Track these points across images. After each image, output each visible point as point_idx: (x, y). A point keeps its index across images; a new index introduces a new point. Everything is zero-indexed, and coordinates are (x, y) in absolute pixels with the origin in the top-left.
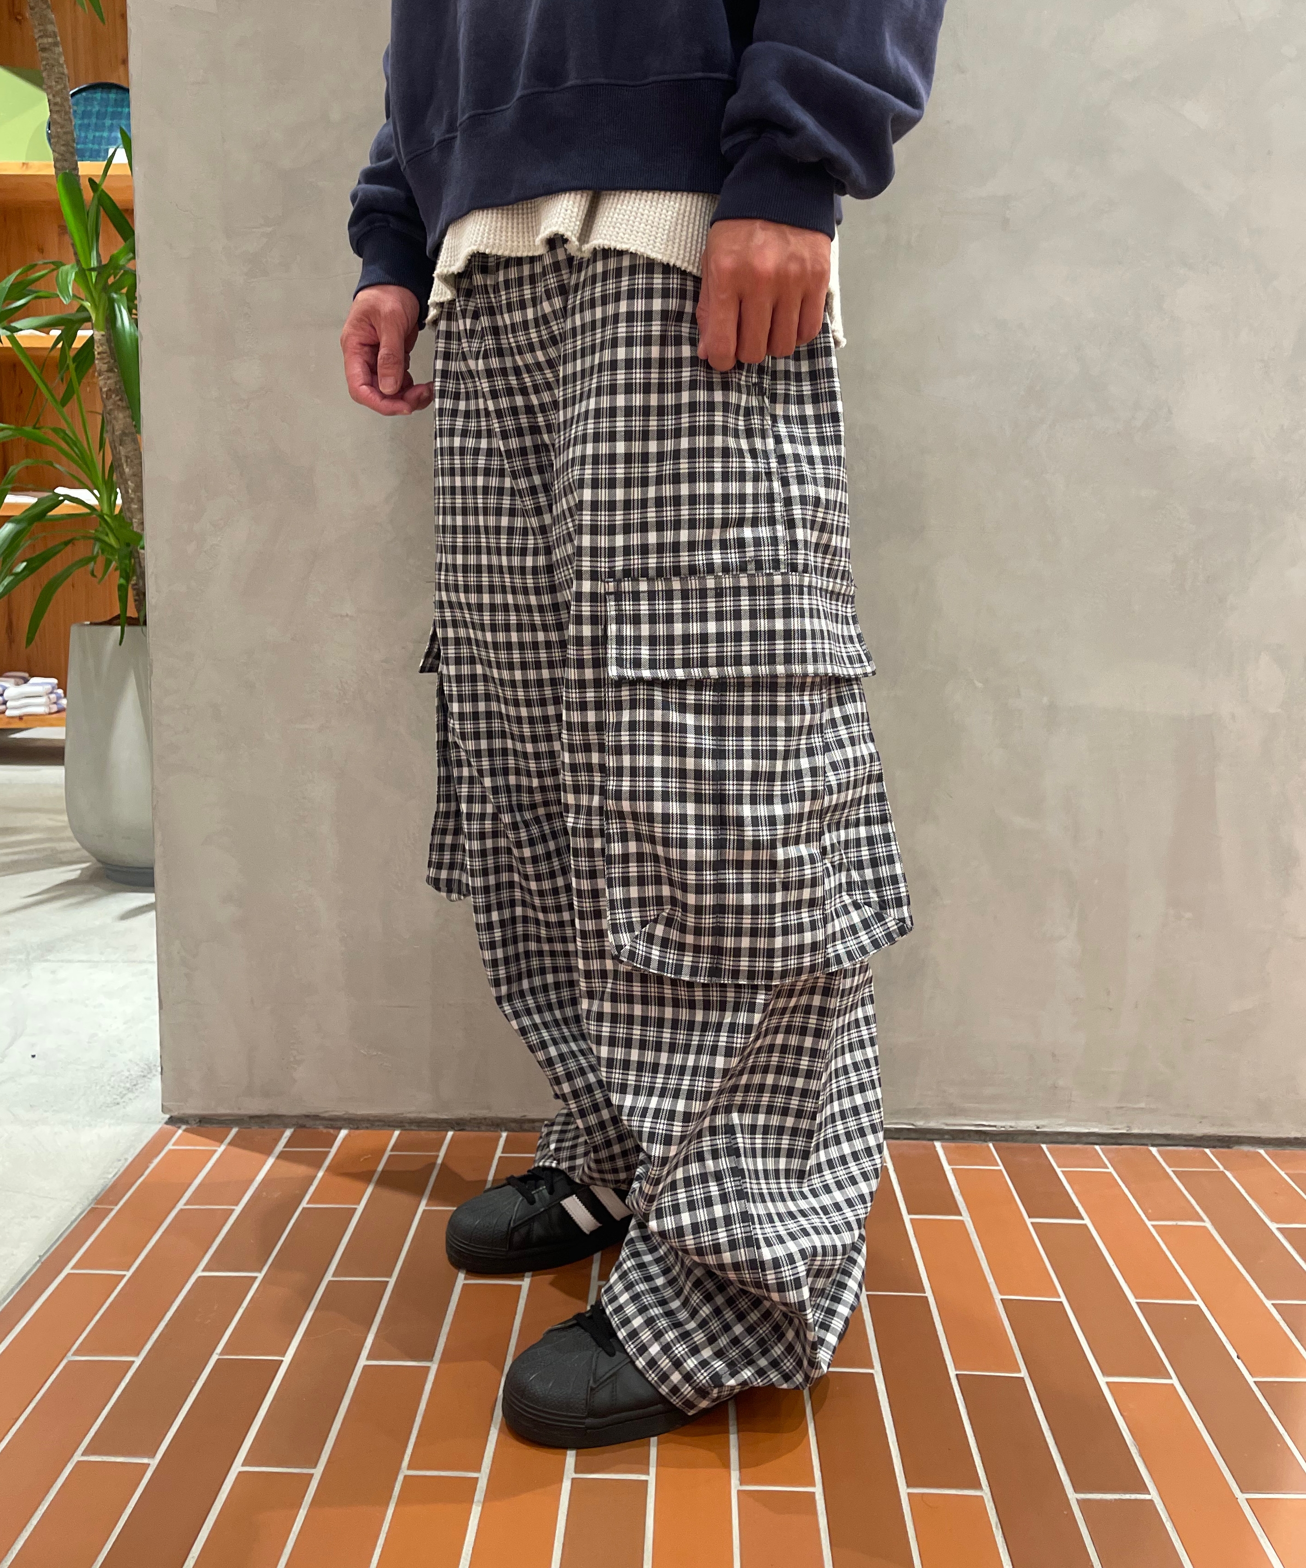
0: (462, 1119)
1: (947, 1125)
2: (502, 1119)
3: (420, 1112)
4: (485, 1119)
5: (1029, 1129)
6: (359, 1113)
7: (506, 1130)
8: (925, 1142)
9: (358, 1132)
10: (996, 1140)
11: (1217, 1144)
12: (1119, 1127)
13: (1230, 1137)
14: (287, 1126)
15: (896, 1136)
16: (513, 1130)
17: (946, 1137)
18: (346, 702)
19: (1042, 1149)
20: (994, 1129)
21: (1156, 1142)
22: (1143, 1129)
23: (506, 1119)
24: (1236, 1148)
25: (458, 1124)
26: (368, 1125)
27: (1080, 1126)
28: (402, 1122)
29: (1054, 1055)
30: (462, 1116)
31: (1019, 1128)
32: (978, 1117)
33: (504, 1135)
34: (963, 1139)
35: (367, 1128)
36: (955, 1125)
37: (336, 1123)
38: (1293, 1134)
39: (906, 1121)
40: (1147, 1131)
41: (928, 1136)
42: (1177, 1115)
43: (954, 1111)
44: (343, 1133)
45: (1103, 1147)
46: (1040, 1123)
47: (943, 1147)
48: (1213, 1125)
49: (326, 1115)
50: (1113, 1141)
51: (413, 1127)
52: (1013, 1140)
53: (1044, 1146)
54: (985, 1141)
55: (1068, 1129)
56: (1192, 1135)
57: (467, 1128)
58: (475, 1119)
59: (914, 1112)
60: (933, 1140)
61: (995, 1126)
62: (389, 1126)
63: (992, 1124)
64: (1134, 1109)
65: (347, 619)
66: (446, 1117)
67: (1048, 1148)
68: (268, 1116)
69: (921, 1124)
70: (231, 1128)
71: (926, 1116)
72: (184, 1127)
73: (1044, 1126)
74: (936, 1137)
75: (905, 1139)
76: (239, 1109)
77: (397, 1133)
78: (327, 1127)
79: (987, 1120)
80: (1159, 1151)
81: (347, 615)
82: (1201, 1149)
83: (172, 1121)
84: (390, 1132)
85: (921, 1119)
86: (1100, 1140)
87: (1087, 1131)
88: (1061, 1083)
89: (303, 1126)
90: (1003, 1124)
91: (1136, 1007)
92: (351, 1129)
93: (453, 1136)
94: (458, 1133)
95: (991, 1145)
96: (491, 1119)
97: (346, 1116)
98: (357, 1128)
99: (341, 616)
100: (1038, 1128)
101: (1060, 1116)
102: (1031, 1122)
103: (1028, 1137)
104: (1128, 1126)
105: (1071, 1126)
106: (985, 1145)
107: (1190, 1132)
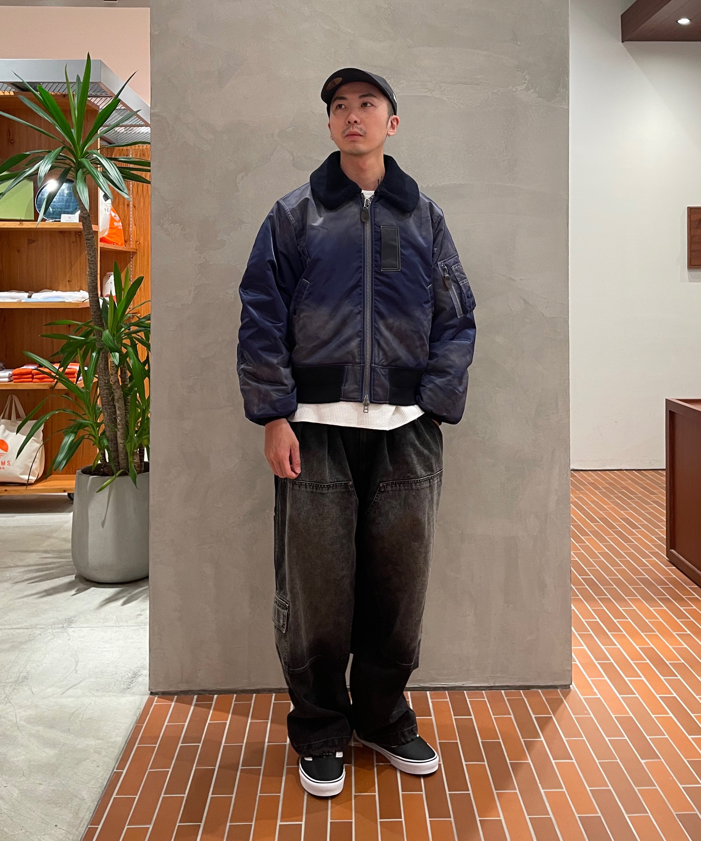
1: (431, 685)
2: (272, 689)
3: (243, 687)
4: (267, 689)
5: (459, 685)
6: (221, 688)
7: (275, 693)
8: (422, 691)
10: (448, 690)
11: (525, 688)
12: (491, 684)
13: (528, 686)
14: (195, 694)
15: (413, 690)
17: (431, 689)
19: (464, 693)
20: (447, 686)
21: (504, 688)
23: (274, 689)
24: (532, 690)
25: (257, 691)
26: (224, 693)
27: (479, 684)
28: (237, 691)
29: (468, 658)
30: (258, 688)
31: (456, 685)
32: (442, 682)
34: (436, 690)
36: (434, 685)
37: (212, 693)
38: (551, 684)
39: (417, 684)
40: (500, 685)
41: (424, 689)
42: (511, 679)
43: (433, 680)
44: (216, 696)
45: (484, 691)
46: (465, 683)
47: (430, 693)
48: (523, 682)
49: (209, 689)
50: (489, 689)
51: (241, 693)
52: (454, 690)
54: (445, 690)
56: (515, 686)
57: (260, 692)
58: (263, 689)
59: (419, 681)
62: (233, 693)
63: (447, 684)
64: (496, 677)
66: (253, 689)
67: (466, 693)
68: (188, 691)
69: (421, 685)
70: (175, 696)
71: (423, 682)
72: (157, 696)
74: (428, 689)
75: (416, 690)
76: (178, 688)
77: (235, 695)
78: (209, 694)
79: (445, 683)
80: (504, 692)
82: (519, 691)
83: (153, 694)
84: (233, 695)
87: (481, 685)
88: (471, 668)
89: (201, 694)
90: (451, 684)
92: (219, 694)
93: (256, 696)
94: (258, 694)
96: (269, 689)
97: (217, 690)
98: (221, 694)
100: (463, 685)
101: (470, 680)
102: (460, 683)
103: (460, 688)
104: (494, 683)
105: (473, 683)
106: (444, 692)
107: (515, 684)
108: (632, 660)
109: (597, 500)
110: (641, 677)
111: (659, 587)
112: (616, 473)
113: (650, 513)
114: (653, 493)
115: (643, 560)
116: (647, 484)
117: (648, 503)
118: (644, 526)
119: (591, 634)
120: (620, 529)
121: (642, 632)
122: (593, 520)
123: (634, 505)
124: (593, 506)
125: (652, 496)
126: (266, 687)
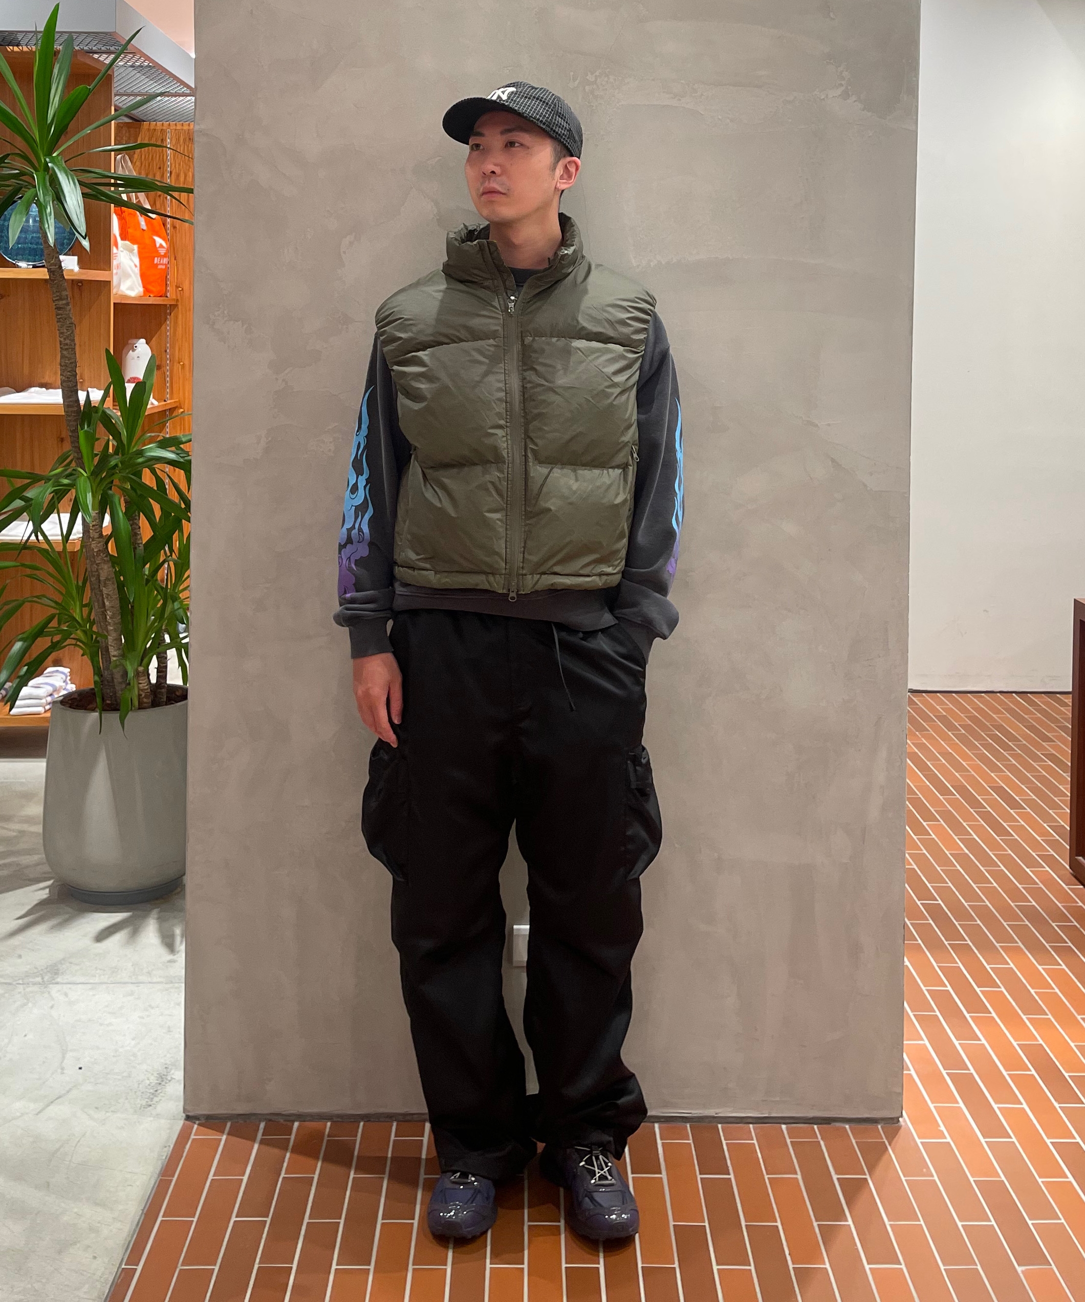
0: (369, 1115)
1: (662, 1113)
2: (393, 1114)
3: (343, 1110)
4: (383, 1114)
6: (305, 1111)
7: (396, 1121)
9: (306, 1123)
10: (692, 1123)
11: (823, 1122)
13: (829, 1118)
14: (263, 1121)
16: (401, 1121)
17: (662, 1120)
19: (717, 1127)
21: (787, 1121)
23: (396, 1114)
24: (833, 1125)
25: (367, 1118)
26: (312, 1119)
27: (742, 1113)
28: (332, 1117)
29: (725, 1069)
30: (370, 1112)
34: (673, 1121)
35: (310, 1121)
36: (667, 1113)
37: (291, 1118)
38: (866, 1115)
40: (779, 1115)
43: (666, 1105)
44: (296, 1124)
45: (755, 1125)
46: (717, 1111)
47: (660, 1128)
48: (819, 1111)
49: (286, 1113)
50: (761, 1121)
51: (339, 1120)
52: (702, 1123)
53: (720, 1126)
54: (686, 1123)
55: (733, 1115)
56: (805, 1117)
57: (373, 1120)
58: (376, 1114)
60: (654, 1122)
61: (691, 1113)
62: (324, 1119)
63: (689, 1112)
64: (772, 1101)
65: (306, 808)
66: (359, 1113)
68: (251, 1114)
70: (229, 1123)
72: (197, 1122)
73: (719, 1113)
74: (657, 1120)
76: (233, 1110)
77: (329, 1124)
78: (285, 1121)
79: (686, 1110)
80: (786, 1128)
82: (811, 1126)
83: (188, 1118)
84: (324, 1123)
86: (753, 1121)
87: (745, 1116)
88: (729, 1086)
89: (270, 1120)
90: (695, 1112)
91: (772, 1038)
93: (364, 1125)
94: (367, 1123)
95: (688, 1126)
96: (386, 1114)
97: (299, 1113)
98: (304, 1121)
100: (716, 1114)
101: (729, 1107)
102: (711, 1111)
103: (711, 1120)
104: (770, 1113)
105: (736, 1112)
106: (683, 1125)
107: (803, 1115)
108: (1006, 1071)
109: (951, 751)
110: (1022, 1104)
111: (1053, 924)
112: (983, 697)
113: (1041, 779)
114: (1048, 739)
115: (1028, 870)
116: (1037, 720)
117: (1037, 759)
118: (1031, 803)
119: (936, 1016)
120: (989, 809)
121: (1025, 1015)
122: (944, 791)
123: (1014, 762)
124: (944, 761)
125: (1044, 743)
126: (382, 1110)
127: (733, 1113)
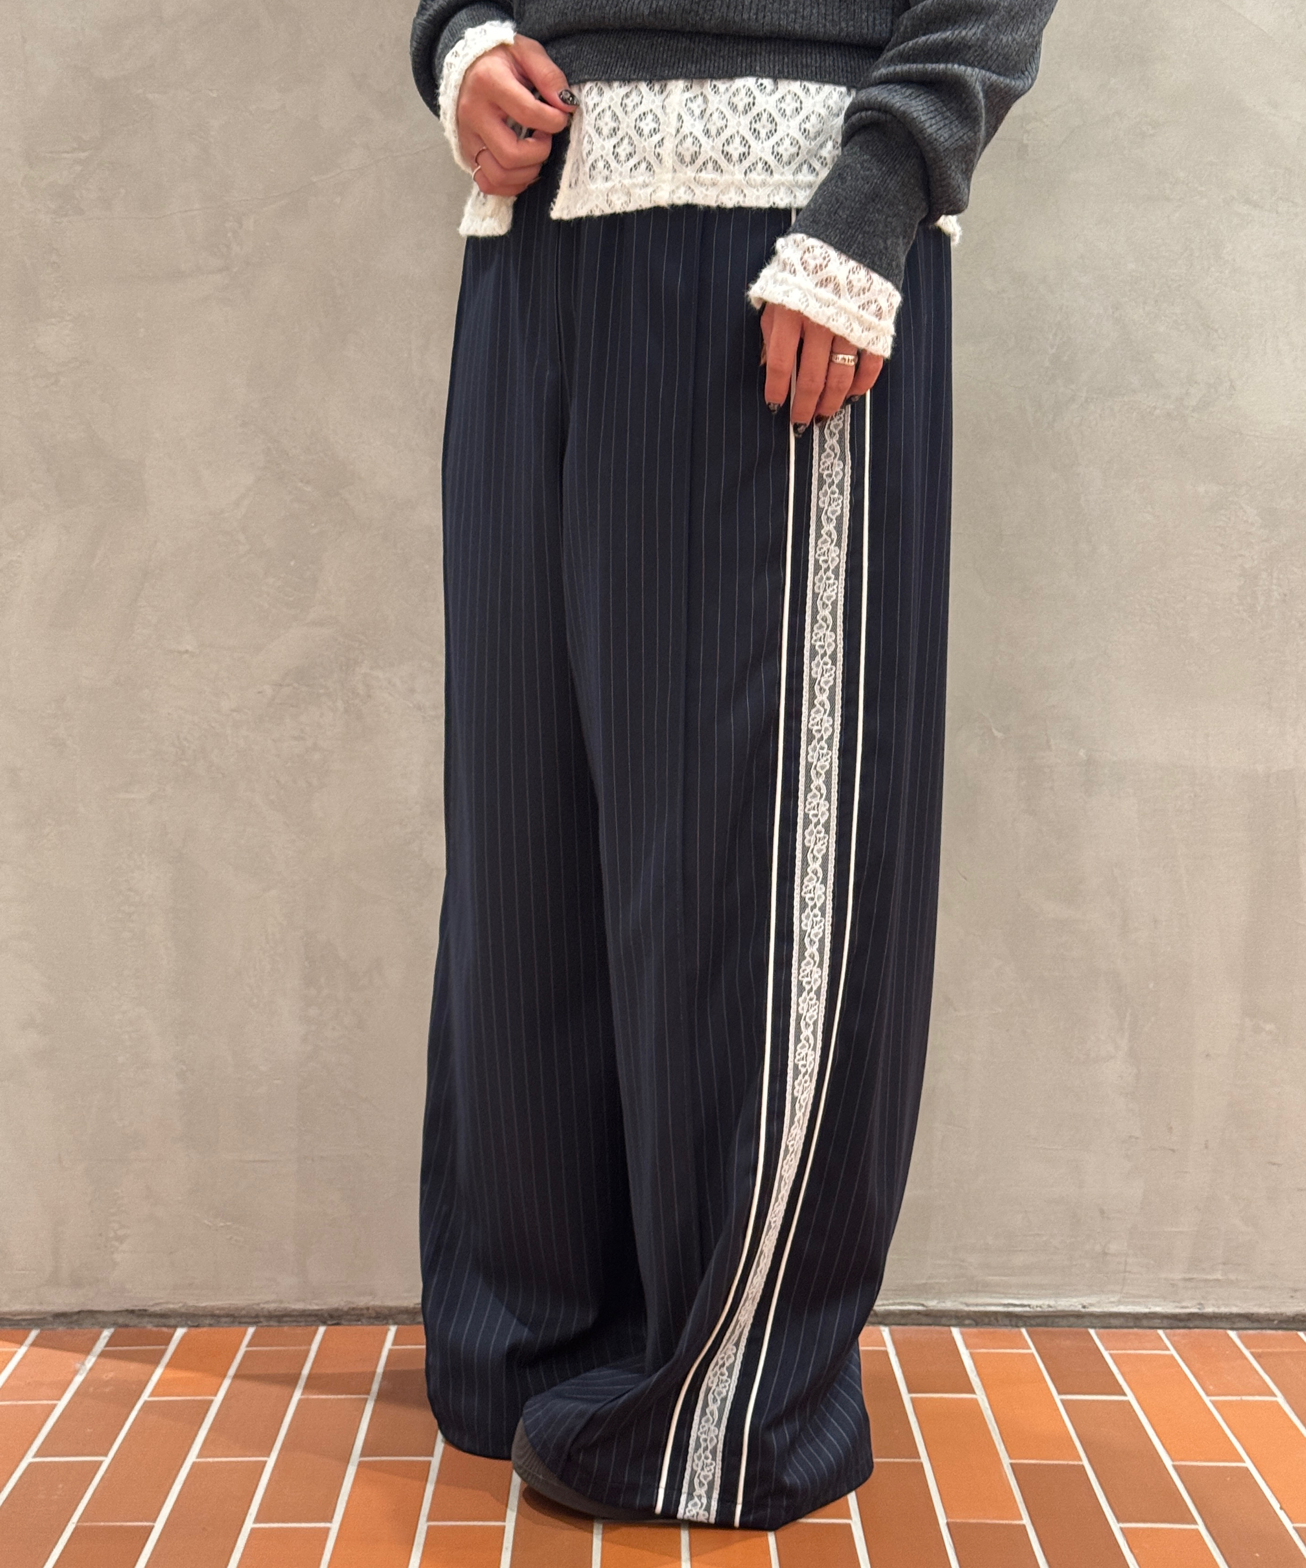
0: (337, 1310)
1: (967, 1305)
2: (390, 1309)
3: (281, 1302)
4: (368, 1309)
5: (1072, 1308)
6: (202, 1305)
7: (395, 1323)
8: (938, 1328)
9: (200, 1330)
10: (1032, 1326)
12: (1189, 1305)
14: (104, 1326)
15: (903, 1321)
16: (404, 1324)
17: (966, 1321)
18: (185, 763)
19: (1091, 1336)
20: (1027, 1309)
21: (1238, 1325)
22: (1219, 1307)
23: (396, 1308)
25: (331, 1317)
26: (212, 1322)
27: (1139, 1304)
28: (257, 1316)
29: (1102, 1212)
30: (336, 1306)
31: (1060, 1308)
32: (1006, 1295)
33: (393, 1329)
34: (989, 1324)
35: (211, 1325)
36: (977, 1305)
37: (171, 1319)
39: (913, 1301)
40: (1224, 1310)
41: (944, 1321)
42: (1262, 1288)
44: (180, 1332)
45: (1168, 1331)
46: (1086, 1301)
47: (964, 1336)
49: (157, 1309)
50: (1182, 1323)
51: (272, 1323)
52: (1053, 1325)
53: (1092, 1332)
54: (1017, 1326)
55: (1123, 1309)
56: (1282, 1314)
57: (343, 1322)
58: (353, 1309)
59: (924, 1289)
60: (949, 1326)
61: (1029, 1306)
62: (240, 1321)
63: (1025, 1302)
64: (1206, 1281)
65: (186, 656)
66: (316, 1307)
67: (1097, 1334)
68: (79, 1312)
69: (933, 1304)
70: (30, 1330)
71: (940, 1295)
73: (1091, 1305)
74: (954, 1321)
75: (913, 1324)
76: (41, 1304)
77: (251, 1330)
78: (157, 1326)
79: (1018, 1298)
80: (1240, 1337)
81: (187, 652)
82: (1294, 1333)
84: (243, 1329)
85: (933, 1298)
86: (1166, 1323)
87: (1146, 1310)
88: (1113, 1248)
89: (127, 1326)
90: (1039, 1302)
91: (1206, 1147)
92: (190, 1326)
93: (325, 1333)
94: (332, 1329)
95: (1024, 1331)
96: (374, 1308)
97: (183, 1310)
98: (197, 1326)
99: (179, 652)
100: (1084, 1307)
101: (1113, 1292)
102: (1075, 1300)
103: (1072, 1320)
104: (1200, 1304)
105: (1127, 1304)
106: (1016, 1330)
107: (1279, 1311)
126: (362, 1302)
127: (1119, 1303)
